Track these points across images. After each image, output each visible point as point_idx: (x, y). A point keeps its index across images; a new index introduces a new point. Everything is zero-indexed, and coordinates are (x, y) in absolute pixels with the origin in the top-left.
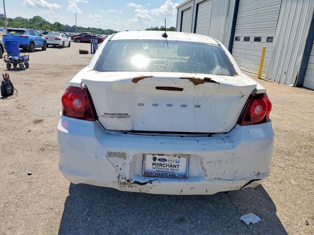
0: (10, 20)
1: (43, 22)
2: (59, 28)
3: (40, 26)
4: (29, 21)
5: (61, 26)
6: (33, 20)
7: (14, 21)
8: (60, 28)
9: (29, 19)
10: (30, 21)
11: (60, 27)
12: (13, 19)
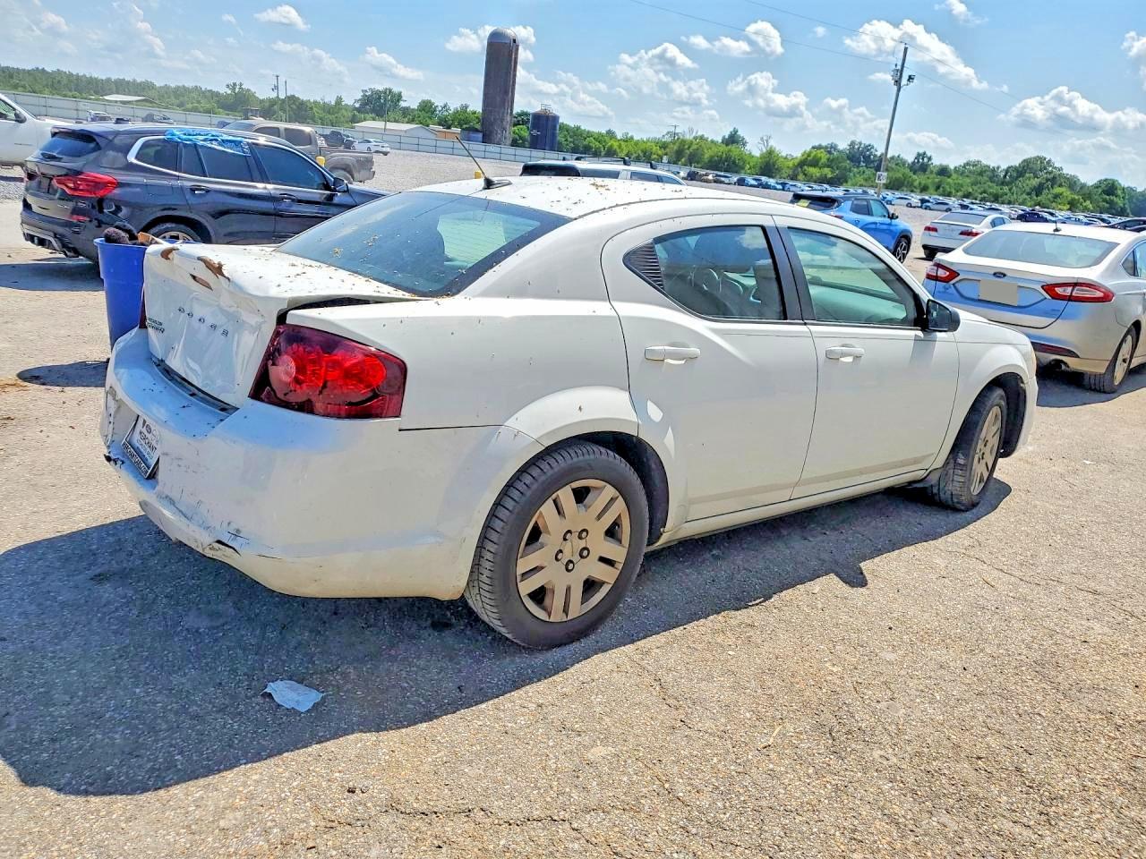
0: (943, 171)
1: (1050, 176)
2: (1105, 201)
3: (1034, 193)
4: (1002, 175)
5: (1119, 192)
6: (1018, 172)
7: (954, 176)
8: (1111, 203)
9: (1004, 166)
10: (1005, 176)
11: (1112, 198)
12: (952, 167)
